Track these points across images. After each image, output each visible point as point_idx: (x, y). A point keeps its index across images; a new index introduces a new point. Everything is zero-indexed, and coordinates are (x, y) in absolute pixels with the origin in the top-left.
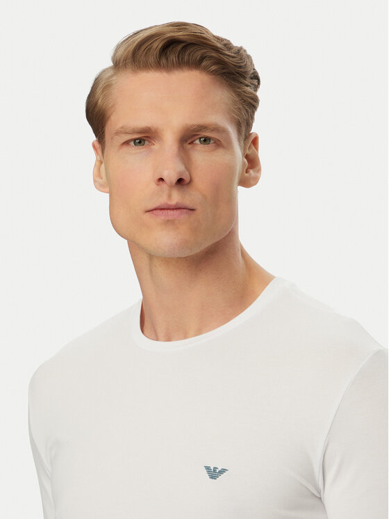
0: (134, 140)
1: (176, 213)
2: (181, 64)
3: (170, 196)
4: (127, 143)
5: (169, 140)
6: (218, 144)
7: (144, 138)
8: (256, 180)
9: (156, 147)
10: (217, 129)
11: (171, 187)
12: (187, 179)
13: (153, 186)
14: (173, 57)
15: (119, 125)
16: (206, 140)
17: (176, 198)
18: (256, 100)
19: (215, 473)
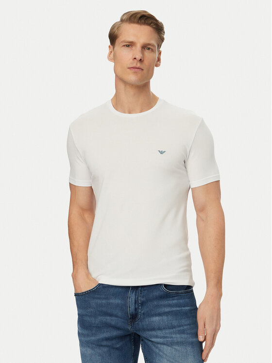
0: (126, 45)
1: (138, 70)
2: (145, 23)
3: (137, 64)
4: (124, 46)
5: (139, 46)
6: (152, 50)
7: (130, 45)
8: (160, 65)
9: (134, 48)
10: (153, 46)
11: (138, 61)
12: (142, 59)
13: (131, 60)
14: (143, 21)
15: (123, 39)
16: (149, 49)
17: (139, 65)
18: (164, 39)
19: (162, 153)
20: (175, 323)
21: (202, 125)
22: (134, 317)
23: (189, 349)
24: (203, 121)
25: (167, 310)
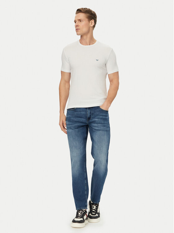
19: (97, 60)
20: (103, 122)
21: (112, 51)
22: (89, 118)
23: (105, 132)
24: (112, 49)
25: (101, 117)
